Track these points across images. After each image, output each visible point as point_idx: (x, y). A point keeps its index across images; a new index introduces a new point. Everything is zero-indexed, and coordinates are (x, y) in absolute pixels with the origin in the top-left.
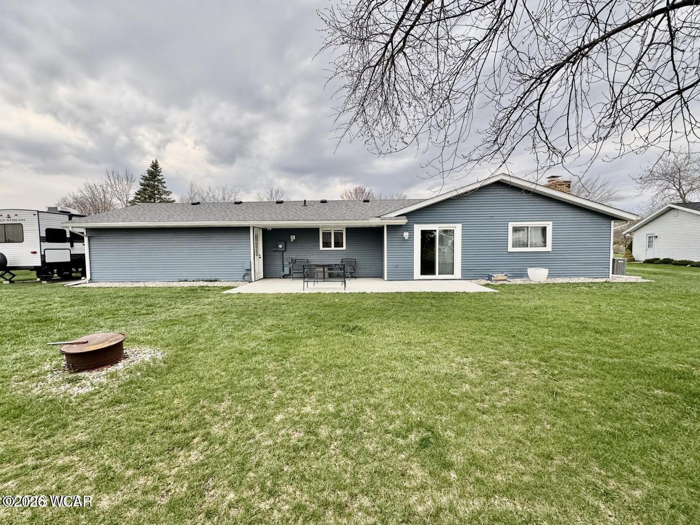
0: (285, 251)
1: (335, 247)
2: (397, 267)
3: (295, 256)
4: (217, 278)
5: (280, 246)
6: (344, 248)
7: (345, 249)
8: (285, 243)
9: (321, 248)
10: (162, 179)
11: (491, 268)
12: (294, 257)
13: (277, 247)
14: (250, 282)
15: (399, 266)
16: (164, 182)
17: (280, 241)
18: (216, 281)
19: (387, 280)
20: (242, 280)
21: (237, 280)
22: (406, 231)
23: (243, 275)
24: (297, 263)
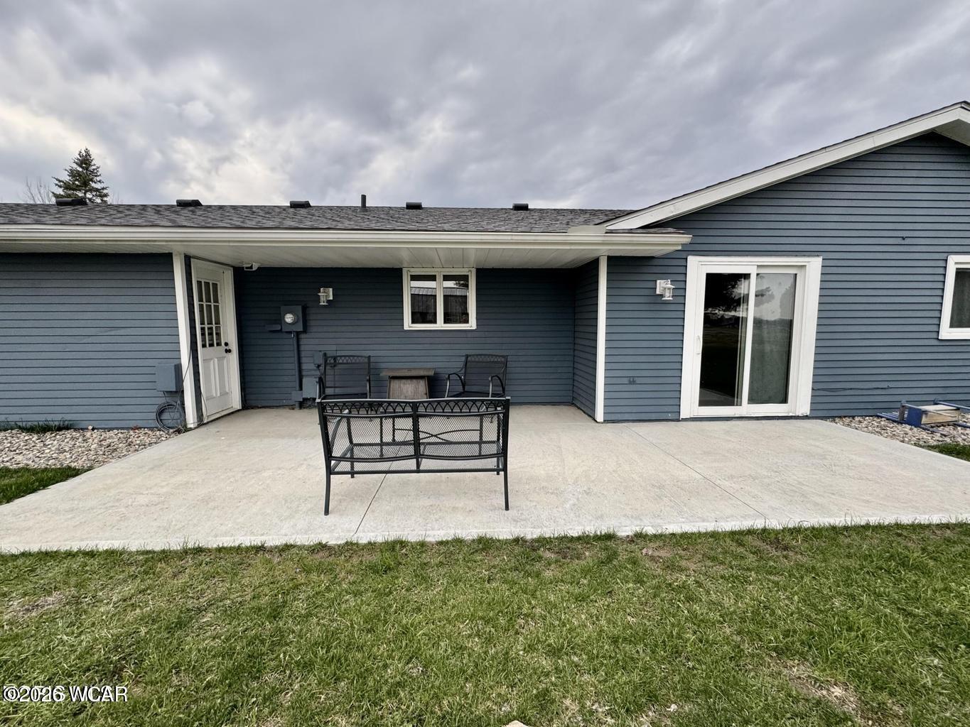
0: (305, 331)
1: (445, 322)
2: (632, 382)
3: (334, 348)
4: (68, 417)
5: (289, 318)
6: (472, 324)
7: (474, 327)
8: (305, 309)
9: (408, 324)
10: (103, 189)
11: (891, 385)
12: (331, 349)
13: (280, 320)
14: (179, 432)
15: (638, 380)
16: (106, 195)
17: (289, 304)
18: (67, 428)
19: (606, 421)
20: (154, 424)
21: (140, 424)
22: (664, 275)
23: (155, 409)
24: (339, 366)
